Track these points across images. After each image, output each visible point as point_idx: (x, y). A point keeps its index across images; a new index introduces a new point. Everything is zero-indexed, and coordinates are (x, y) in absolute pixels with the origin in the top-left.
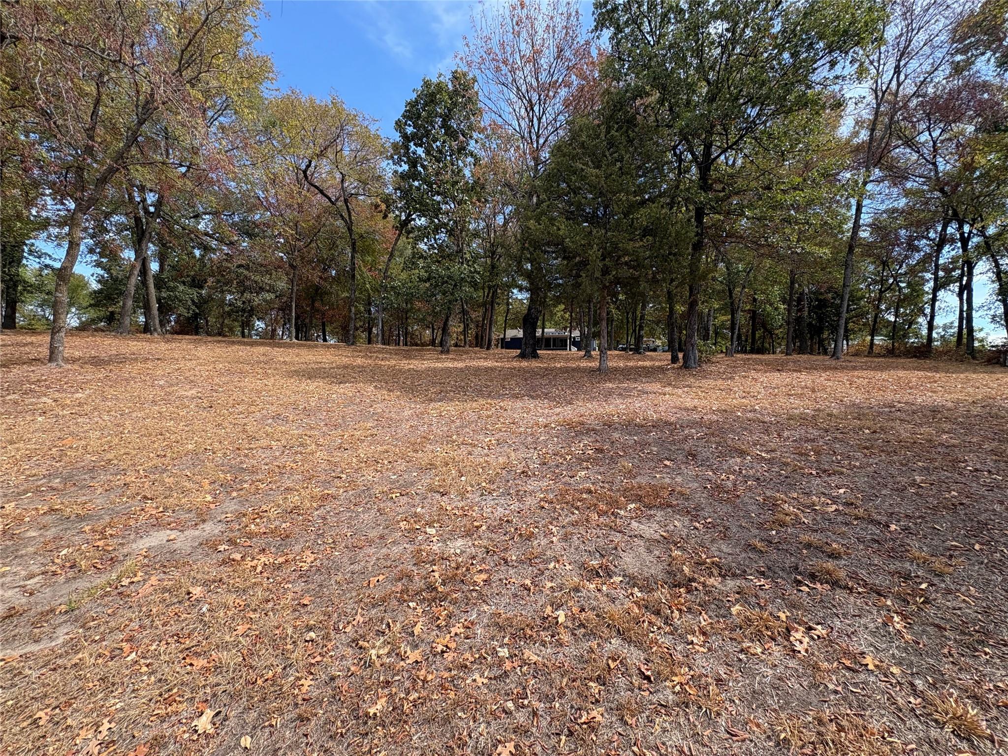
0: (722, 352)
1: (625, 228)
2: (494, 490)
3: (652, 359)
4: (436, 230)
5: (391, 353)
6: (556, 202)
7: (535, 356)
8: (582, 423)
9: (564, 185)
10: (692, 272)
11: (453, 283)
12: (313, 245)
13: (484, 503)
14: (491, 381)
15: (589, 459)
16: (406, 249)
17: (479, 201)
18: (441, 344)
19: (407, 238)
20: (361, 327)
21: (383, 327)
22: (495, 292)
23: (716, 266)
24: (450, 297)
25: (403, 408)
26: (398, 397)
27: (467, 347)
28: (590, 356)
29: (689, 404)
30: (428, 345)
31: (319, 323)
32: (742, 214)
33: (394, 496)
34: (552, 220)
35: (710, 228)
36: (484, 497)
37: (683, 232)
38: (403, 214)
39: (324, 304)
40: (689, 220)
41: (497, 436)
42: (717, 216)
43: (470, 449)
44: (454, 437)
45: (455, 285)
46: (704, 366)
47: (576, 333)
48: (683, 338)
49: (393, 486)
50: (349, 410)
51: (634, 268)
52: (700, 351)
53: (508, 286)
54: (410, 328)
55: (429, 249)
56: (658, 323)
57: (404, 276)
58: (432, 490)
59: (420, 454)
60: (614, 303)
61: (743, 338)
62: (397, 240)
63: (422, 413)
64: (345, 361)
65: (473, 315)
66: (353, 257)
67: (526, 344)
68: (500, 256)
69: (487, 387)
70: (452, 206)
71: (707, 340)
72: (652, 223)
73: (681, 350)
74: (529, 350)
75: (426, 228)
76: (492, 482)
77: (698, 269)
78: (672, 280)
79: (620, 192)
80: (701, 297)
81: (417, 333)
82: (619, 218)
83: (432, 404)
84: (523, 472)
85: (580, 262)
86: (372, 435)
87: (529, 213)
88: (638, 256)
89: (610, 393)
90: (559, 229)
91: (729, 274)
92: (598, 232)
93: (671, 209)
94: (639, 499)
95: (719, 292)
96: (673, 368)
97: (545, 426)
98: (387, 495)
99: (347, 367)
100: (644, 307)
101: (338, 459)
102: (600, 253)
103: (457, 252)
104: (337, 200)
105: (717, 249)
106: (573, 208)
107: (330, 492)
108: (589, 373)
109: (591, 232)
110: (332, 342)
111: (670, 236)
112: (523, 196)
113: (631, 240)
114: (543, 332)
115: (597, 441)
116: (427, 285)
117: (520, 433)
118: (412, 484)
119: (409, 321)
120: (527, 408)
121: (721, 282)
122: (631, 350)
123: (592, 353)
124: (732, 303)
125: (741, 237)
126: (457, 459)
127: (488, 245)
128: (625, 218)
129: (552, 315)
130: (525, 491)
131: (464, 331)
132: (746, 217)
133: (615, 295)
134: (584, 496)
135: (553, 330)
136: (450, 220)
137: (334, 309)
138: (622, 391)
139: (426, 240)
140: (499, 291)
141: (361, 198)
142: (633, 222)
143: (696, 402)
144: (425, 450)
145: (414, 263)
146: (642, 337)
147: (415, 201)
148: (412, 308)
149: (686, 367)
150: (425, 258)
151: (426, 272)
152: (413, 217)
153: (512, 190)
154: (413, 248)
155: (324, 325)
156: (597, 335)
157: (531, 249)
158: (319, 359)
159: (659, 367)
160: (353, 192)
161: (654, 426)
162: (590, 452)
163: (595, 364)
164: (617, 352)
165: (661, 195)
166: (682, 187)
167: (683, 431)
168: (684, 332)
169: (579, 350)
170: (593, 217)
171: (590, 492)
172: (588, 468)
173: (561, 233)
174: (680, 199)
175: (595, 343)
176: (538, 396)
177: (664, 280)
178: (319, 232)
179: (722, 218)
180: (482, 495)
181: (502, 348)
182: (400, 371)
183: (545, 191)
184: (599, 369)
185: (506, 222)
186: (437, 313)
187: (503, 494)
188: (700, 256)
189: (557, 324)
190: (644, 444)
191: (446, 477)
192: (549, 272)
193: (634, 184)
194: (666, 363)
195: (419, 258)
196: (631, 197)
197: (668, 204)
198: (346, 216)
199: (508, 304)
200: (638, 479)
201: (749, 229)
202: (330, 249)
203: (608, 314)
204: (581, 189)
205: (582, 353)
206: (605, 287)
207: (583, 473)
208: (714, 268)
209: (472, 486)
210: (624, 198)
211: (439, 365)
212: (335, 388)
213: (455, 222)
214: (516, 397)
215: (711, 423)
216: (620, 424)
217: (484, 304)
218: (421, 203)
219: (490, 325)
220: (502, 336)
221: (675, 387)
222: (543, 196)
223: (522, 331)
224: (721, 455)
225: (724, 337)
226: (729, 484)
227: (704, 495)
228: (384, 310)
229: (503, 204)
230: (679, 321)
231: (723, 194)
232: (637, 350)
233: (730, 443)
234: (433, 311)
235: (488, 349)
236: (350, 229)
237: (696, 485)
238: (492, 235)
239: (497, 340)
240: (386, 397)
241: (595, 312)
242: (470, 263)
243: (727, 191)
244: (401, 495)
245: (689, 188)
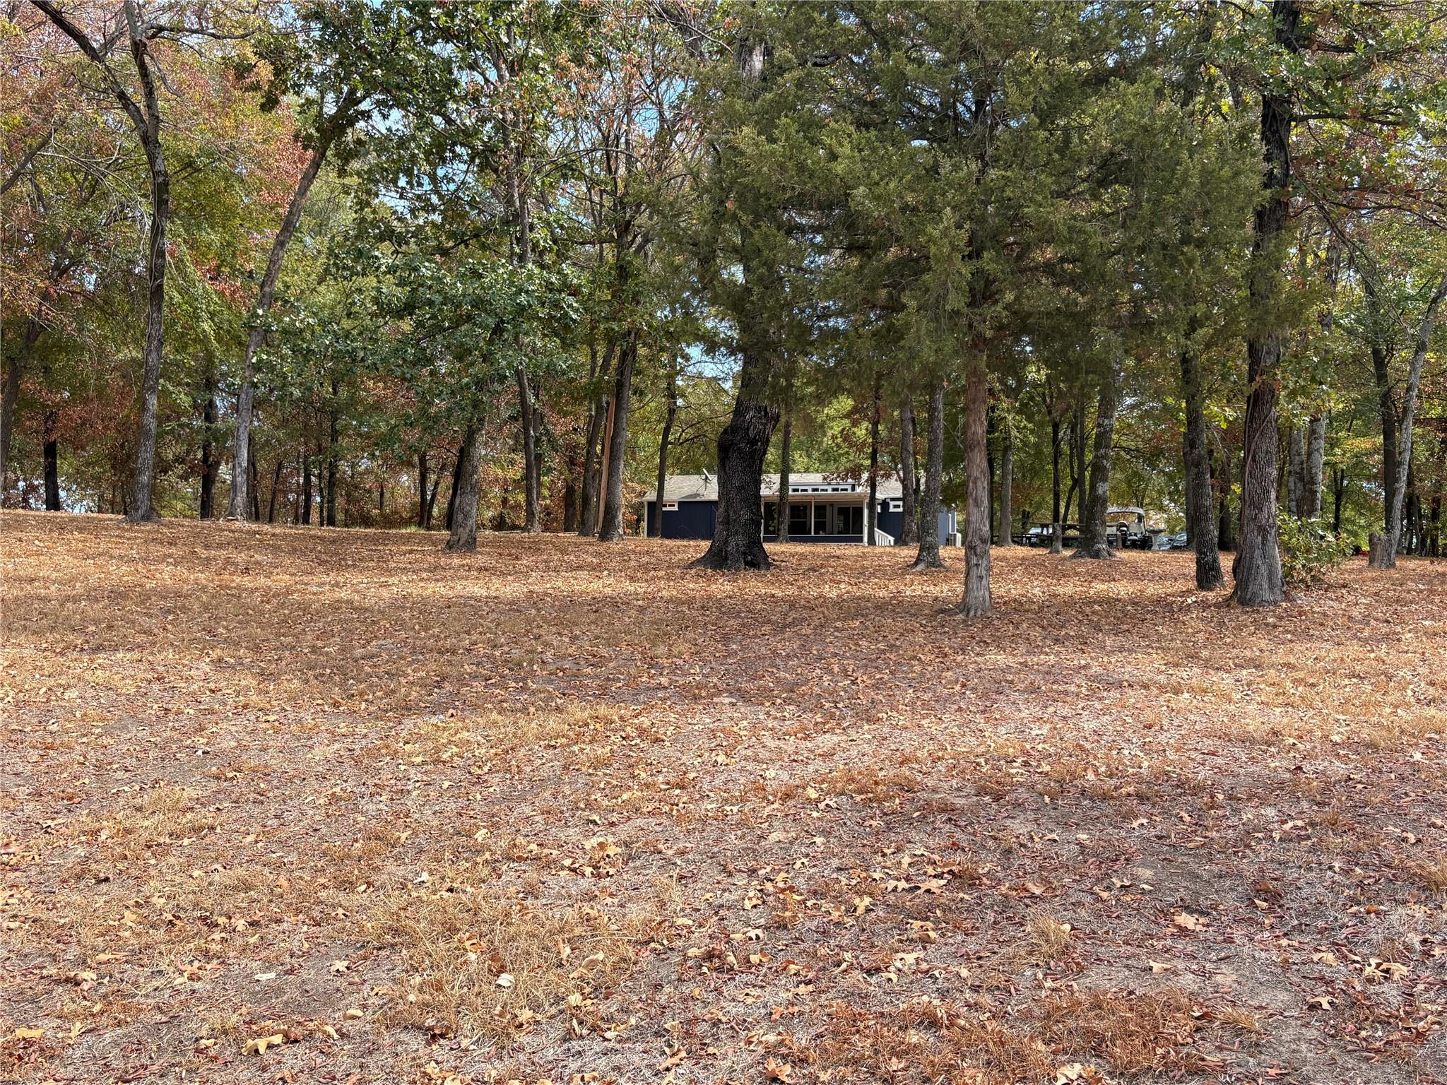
0: (1357, 551)
1: (1043, 159)
2: (609, 1019)
3: (1136, 574)
4: (439, 151)
5: (276, 549)
6: (824, 71)
7: (756, 560)
8: (908, 787)
9: (850, 21)
10: (1255, 297)
11: (491, 322)
12: (23, 188)
13: (574, 1065)
14: (612, 642)
15: (930, 908)
16: (338, 207)
17: (579, 60)
18: (449, 521)
19: (342, 173)
20: (179, 460)
21: (252, 463)
22: (628, 355)
23: (1331, 279)
24: (480, 368)
25: (307, 737)
26: (293, 698)
27: (537, 532)
28: (936, 564)
29: (1255, 721)
30: (406, 523)
31: (36, 444)
32: (1410, 121)
33: (262, 1044)
34: (810, 126)
35: (1308, 161)
36: (575, 1045)
37: (1226, 172)
38: (330, 96)
39: (54, 384)
40: (1243, 137)
41: (624, 831)
42: (1331, 125)
43: (532, 875)
44: (480, 835)
45: (498, 330)
46: (1302, 598)
47: (890, 489)
48: (1234, 507)
49: (261, 1009)
50: (122, 744)
51: (1073, 281)
52: (1288, 550)
53: (669, 336)
54: (344, 467)
55: (413, 211)
56: (1153, 456)
57: (328, 294)
58: (394, 1020)
59: (361, 895)
60: (1012, 393)
61: (1425, 508)
62: (309, 178)
63: (373, 753)
64: (121, 573)
65: (559, 427)
66: (157, 231)
67: (727, 521)
68: (647, 240)
69: (597, 661)
70: (492, 75)
71: (1310, 513)
72: (1129, 144)
73: (1224, 546)
74: (736, 543)
75: (403, 143)
76: (603, 991)
77: (1274, 287)
78: (1194, 324)
79: (1026, 44)
80: (1285, 379)
81: (369, 482)
82: (1025, 128)
83: (408, 723)
84: (710, 956)
85: (901, 262)
86: (196, 830)
87: (739, 105)
88: (1084, 245)
89: (998, 686)
90: (833, 157)
91: (1373, 306)
92: (956, 168)
93: (1185, 104)
94: (1095, 1046)
95: (1342, 363)
96: (1204, 605)
97: (787, 796)
98: (238, 1042)
99: (124, 596)
100: (1107, 408)
101: (71, 916)
102: (964, 235)
103: (505, 222)
104: (109, 43)
105: (1333, 227)
106: (878, 92)
107: (35, 1033)
108: (932, 617)
109: (934, 170)
110: (79, 511)
111: (1185, 182)
112: (722, 51)
113: (1064, 195)
114: (784, 482)
115: (956, 847)
116: (406, 325)
117: (704, 821)
118: (330, 999)
119: (344, 442)
120: (727, 733)
121: (1350, 332)
122: (1067, 543)
123: (944, 552)
124: (1386, 398)
125: (1408, 191)
126: (485, 914)
127: (608, 201)
128: (1042, 124)
129: (814, 429)
130: (716, 1023)
131: (527, 476)
132: (1422, 129)
133: (1014, 366)
134: (914, 1037)
135: (816, 478)
136: (484, 120)
137: (86, 401)
138: (1039, 681)
139: (402, 182)
140: (642, 351)
141: (194, 40)
142: (1067, 141)
143: (1278, 717)
144: (379, 879)
145: (360, 253)
146: (1104, 502)
147: (370, 56)
148: (353, 401)
149: (1244, 602)
150: (400, 240)
151: (402, 283)
152: (364, 106)
153: (684, 30)
154: (362, 205)
155: (50, 451)
156: (955, 495)
157: (746, 219)
158: (28, 567)
159: (1158, 601)
160: (164, 20)
161: (1142, 798)
162: (934, 884)
163: (949, 589)
164: (1022, 551)
165: (1155, 56)
166: (1220, 34)
167: (1236, 812)
168: (1236, 488)
169: (900, 541)
170: (940, 121)
171: (932, 1023)
172: (925, 941)
173: (840, 168)
174: (1214, 71)
175: (953, 520)
176: (766, 694)
177: (1168, 321)
178: (44, 144)
179: (1347, 131)
180: (568, 1036)
181: (651, 533)
182: (304, 608)
183: (790, 36)
184: (964, 607)
185: (666, 132)
186: (436, 419)
187: (638, 1034)
188: (1281, 247)
189: (827, 458)
190: (1113, 858)
191: (446, 974)
192: (801, 291)
193: (1068, 22)
194: (1180, 586)
195: (381, 238)
196: (1060, 63)
197: (1176, 86)
198: (139, 99)
199: (672, 393)
200: (1094, 977)
201: (1434, 165)
202: (83, 203)
203: (992, 427)
204: (901, 33)
205: (910, 552)
206: (979, 342)
207: (910, 958)
208: (1327, 287)
209: (536, 1007)
210: (1041, 65)
211: (437, 590)
212: (79, 665)
213: (501, 127)
214: (692, 695)
215: (1328, 787)
216: (1032, 787)
217: (593, 392)
218: (387, 64)
219: (614, 458)
220: (651, 496)
221: (1208, 665)
222: (783, 53)
223: (714, 479)
224: (1365, 895)
225: (1363, 505)
226: (1391, 993)
227: (1311, 1033)
228: (257, 404)
229: (658, 74)
230: (1221, 453)
231: (1347, 57)
232: (1086, 543)
233: (1389, 853)
234: (424, 412)
235: (605, 536)
236: (149, 140)
237: (1283, 996)
238: (622, 171)
239: (637, 509)
240: (254, 698)
241: (952, 420)
242: (548, 259)
243: (1360, 49)
244: (290, 1041)
245: (1245, 36)
